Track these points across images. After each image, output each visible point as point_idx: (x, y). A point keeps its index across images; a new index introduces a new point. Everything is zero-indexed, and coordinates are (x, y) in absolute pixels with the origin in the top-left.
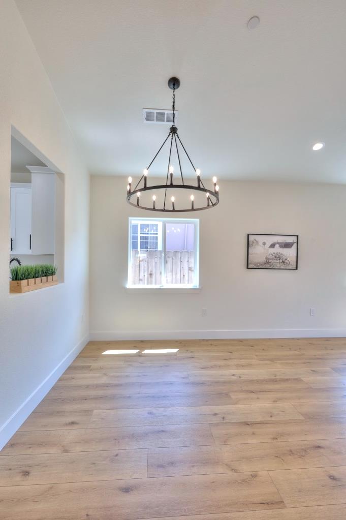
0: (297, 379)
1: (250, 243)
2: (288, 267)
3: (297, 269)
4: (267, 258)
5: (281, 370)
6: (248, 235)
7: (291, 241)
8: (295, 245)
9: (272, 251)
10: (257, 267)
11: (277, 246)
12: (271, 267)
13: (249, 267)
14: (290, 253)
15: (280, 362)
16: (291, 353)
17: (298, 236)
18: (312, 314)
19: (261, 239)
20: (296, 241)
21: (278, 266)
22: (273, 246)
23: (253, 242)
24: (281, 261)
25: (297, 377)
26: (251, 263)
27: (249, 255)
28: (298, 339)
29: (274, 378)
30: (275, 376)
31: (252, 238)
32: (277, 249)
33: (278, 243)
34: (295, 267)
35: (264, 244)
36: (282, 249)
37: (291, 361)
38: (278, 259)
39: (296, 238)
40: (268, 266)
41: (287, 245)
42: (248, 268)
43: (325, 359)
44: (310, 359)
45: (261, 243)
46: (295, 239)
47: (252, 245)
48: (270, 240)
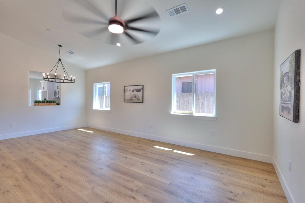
1: (125, 90)
2: (139, 102)
3: (143, 102)
4: (131, 97)
6: (124, 87)
7: (141, 88)
8: (142, 90)
9: (133, 93)
10: (128, 102)
11: (135, 91)
12: (133, 102)
14: (140, 94)
18: (151, 127)
19: (129, 88)
21: (135, 101)
22: (133, 91)
26: (125, 100)
27: (125, 96)
33: (135, 90)
35: (130, 90)
36: (136, 92)
38: (135, 97)
39: (142, 86)
40: (131, 101)
41: (139, 90)
42: (124, 102)
45: (129, 90)
48: (132, 88)
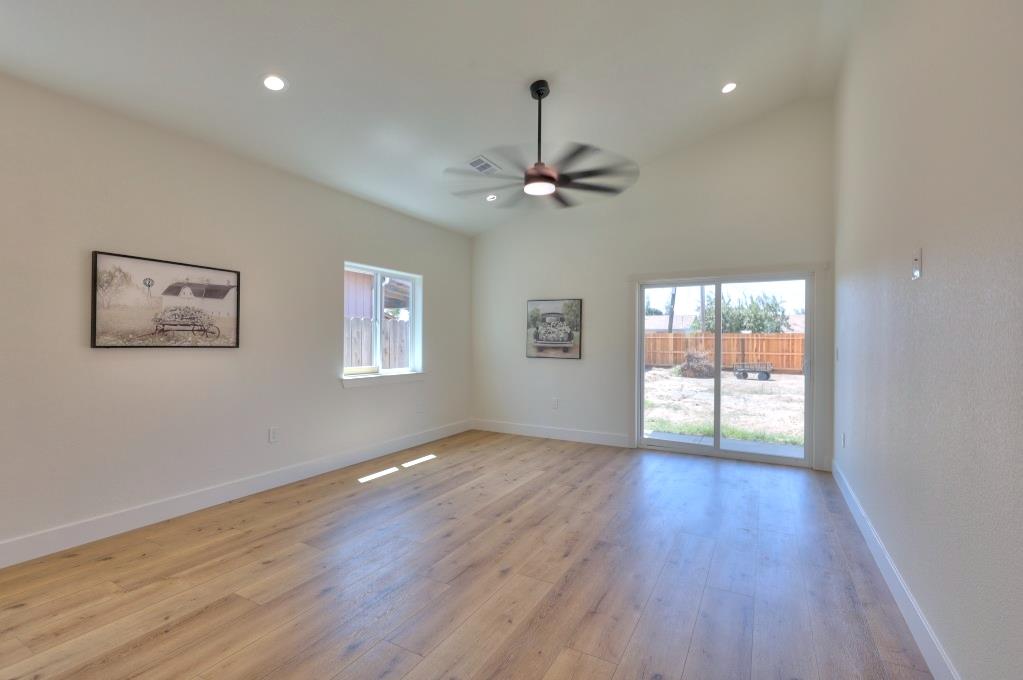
0: (226, 599)
1: (102, 277)
2: (216, 343)
3: (237, 345)
4: (159, 321)
5: (185, 593)
6: (95, 255)
7: (225, 283)
8: (232, 293)
9: (171, 301)
10: (128, 344)
11: (187, 291)
12: (172, 343)
13: (99, 342)
14: (219, 311)
15: (185, 573)
16: (221, 538)
17: (238, 274)
18: (272, 440)
19: (138, 271)
20: (233, 282)
21: (190, 339)
22: (174, 290)
23: (112, 276)
24: (196, 328)
25: (226, 593)
26: (104, 333)
27: (98, 312)
28: (241, 501)
29: (164, 623)
30: (167, 618)
31: (106, 265)
32: (187, 300)
33: (190, 285)
34: (232, 341)
35: (149, 283)
36: (199, 299)
37: (218, 560)
38: (190, 322)
39: (235, 276)
40: (161, 340)
41: (214, 292)
42: (94, 345)
43: (293, 527)
44: (259, 539)
45: (137, 281)
46: (231, 279)
47: (109, 283)
48: (169, 275)
